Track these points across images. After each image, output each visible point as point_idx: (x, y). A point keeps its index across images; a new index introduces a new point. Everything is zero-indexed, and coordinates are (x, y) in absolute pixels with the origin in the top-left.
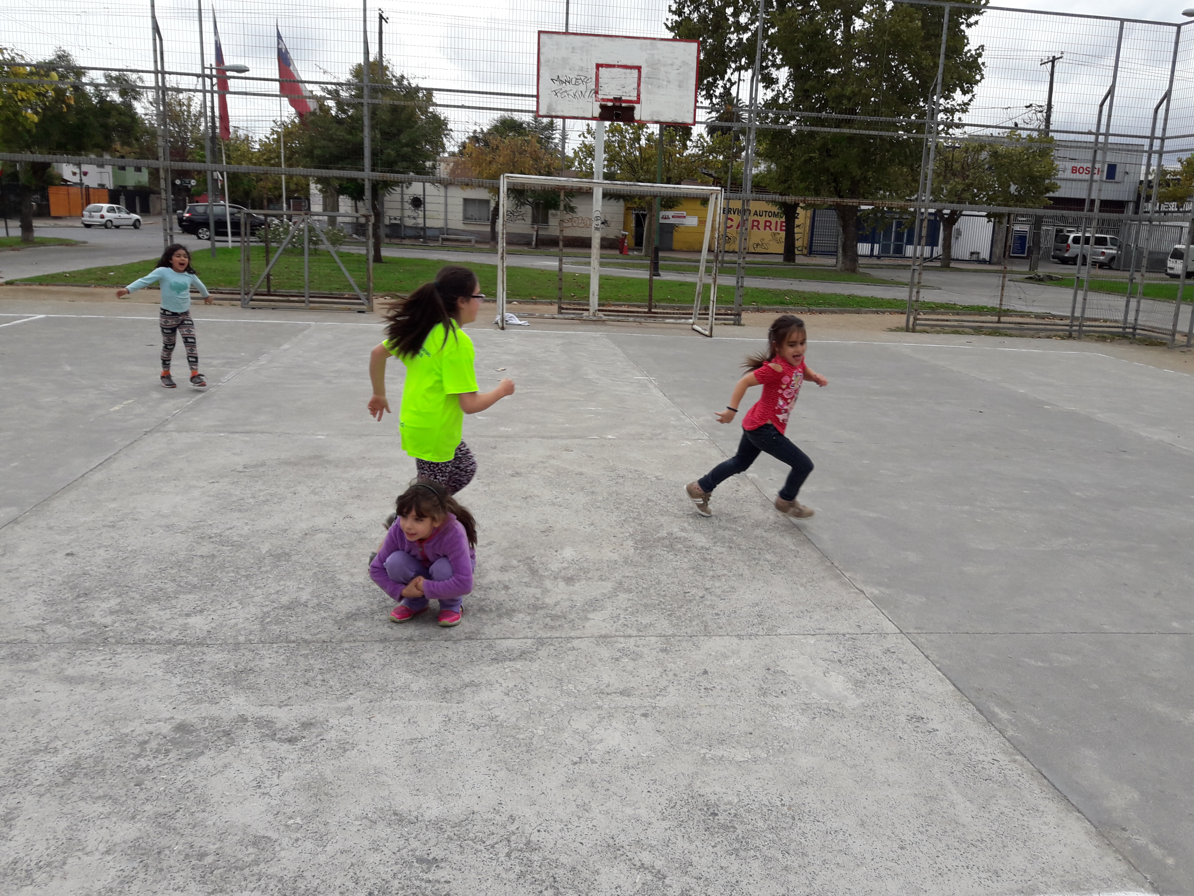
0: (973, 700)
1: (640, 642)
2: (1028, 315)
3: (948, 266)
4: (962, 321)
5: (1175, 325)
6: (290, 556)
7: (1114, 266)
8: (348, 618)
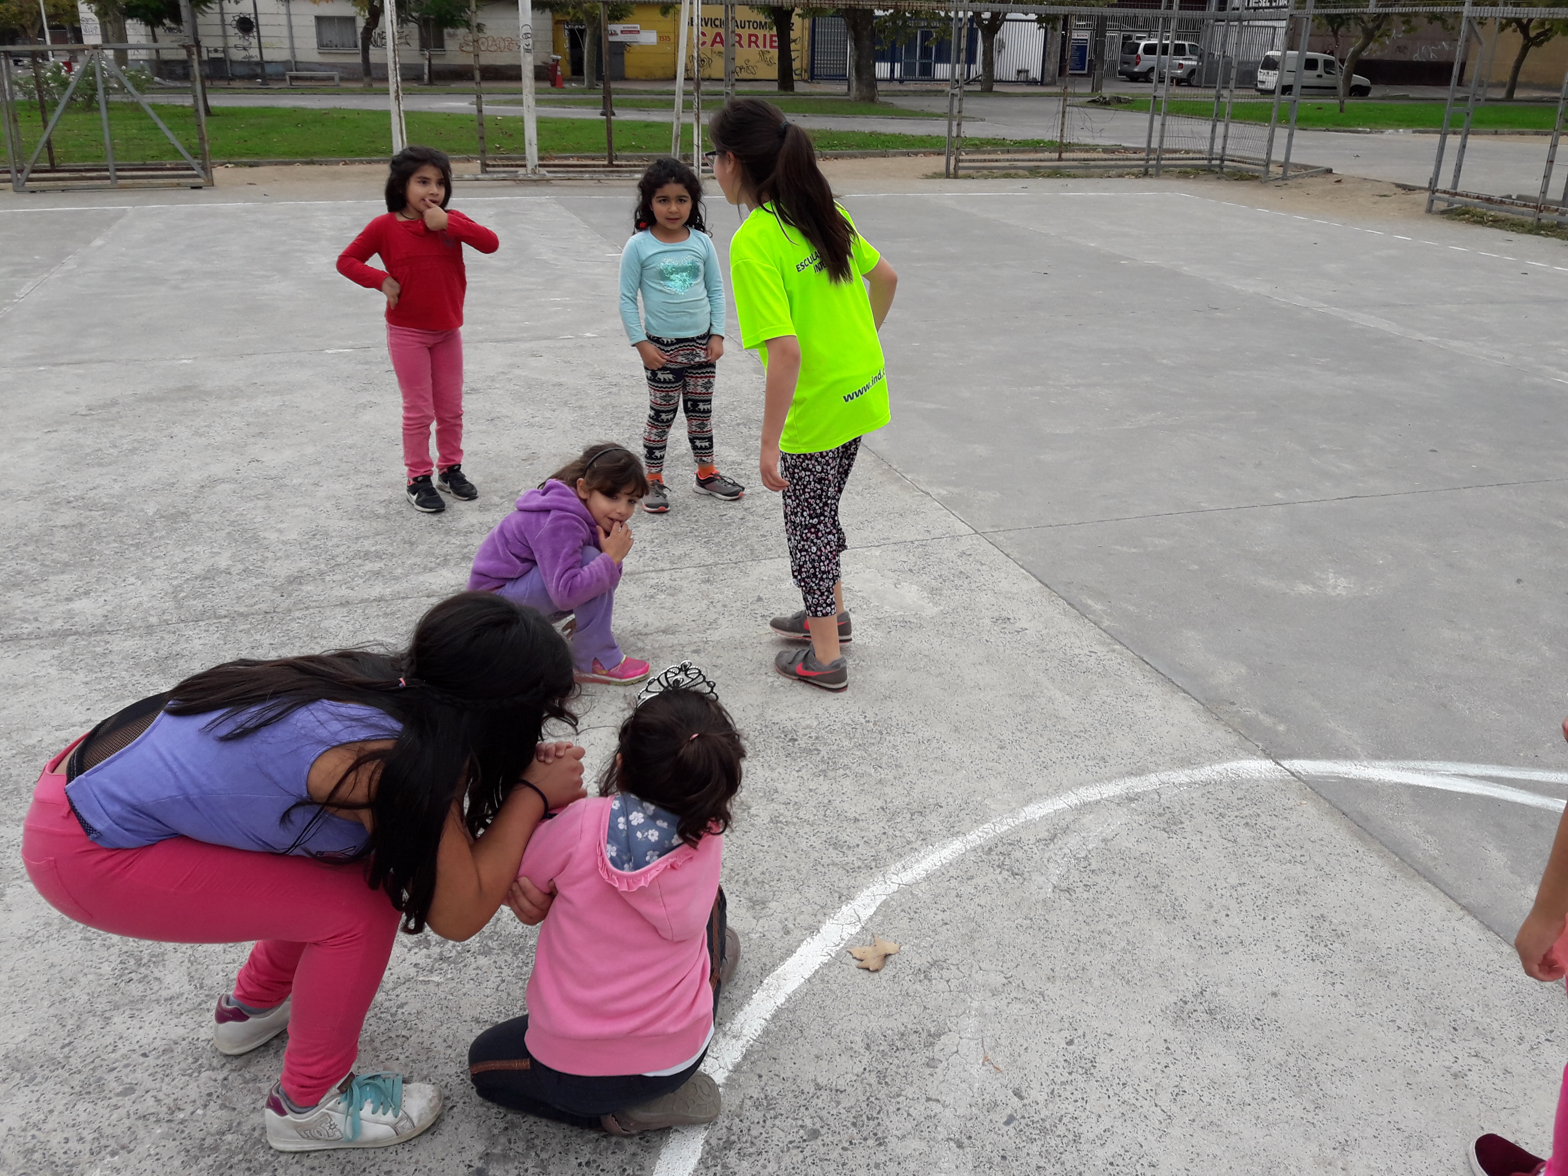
0: (1063, 595)
1: (676, 575)
2: (1093, 148)
3: (990, 90)
4: (1015, 160)
5: (1269, 154)
6: (188, 516)
7: (1194, 83)
8: (291, 583)
